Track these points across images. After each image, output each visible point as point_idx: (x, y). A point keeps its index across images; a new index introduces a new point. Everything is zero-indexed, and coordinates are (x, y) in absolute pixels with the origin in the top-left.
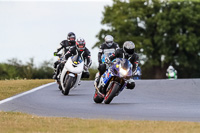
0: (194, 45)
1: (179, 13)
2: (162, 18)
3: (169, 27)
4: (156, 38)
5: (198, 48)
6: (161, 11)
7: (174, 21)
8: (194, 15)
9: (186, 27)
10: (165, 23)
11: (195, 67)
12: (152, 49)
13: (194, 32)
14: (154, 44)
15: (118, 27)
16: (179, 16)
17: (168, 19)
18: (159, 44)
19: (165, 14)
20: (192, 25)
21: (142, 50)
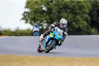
0: (71, 19)
1: (63, 3)
2: (55, 5)
3: (58, 10)
4: (52, 15)
5: (73, 20)
6: (54, 2)
7: (61, 7)
8: (71, 3)
9: (67, 10)
10: (56, 7)
11: (72, 29)
12: (50, 21)
13: (71, 12)
14: (51, 18)
15: (33, 10)
16: (63, 4)
17: (57, 6)
18: (53, 18)
19: (56, 3)
20: (70, 9)
21: (45, 21)
